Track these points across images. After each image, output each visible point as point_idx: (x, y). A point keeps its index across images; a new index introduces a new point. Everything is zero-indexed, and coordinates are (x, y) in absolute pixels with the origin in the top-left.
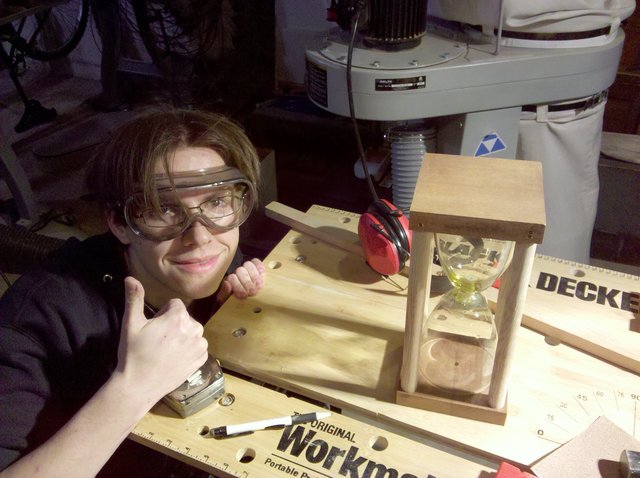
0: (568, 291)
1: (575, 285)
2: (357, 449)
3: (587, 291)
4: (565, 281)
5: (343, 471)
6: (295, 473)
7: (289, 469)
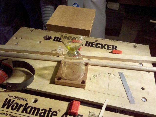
0: (93, 46)
1: (95, 44)
3: (98, 45)
5: (23, 112)
6: (7, 115)
7: (5, 114)
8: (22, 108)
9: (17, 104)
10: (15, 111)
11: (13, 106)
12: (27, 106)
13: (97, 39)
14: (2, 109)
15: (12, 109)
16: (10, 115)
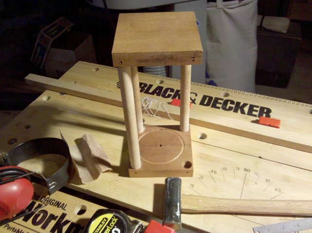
0: (218, 105)
1: (222, 102)
2: (66, 214)
3: (229, 105)
4: (217, 99)
5: (53, 231)
7: (18, 230)
8: (53, 223)
9: (45, 212)
10: (38, 228)
11: (37, 216)
12: (64, 221)
13: (227, 92)
15: (34, 223)
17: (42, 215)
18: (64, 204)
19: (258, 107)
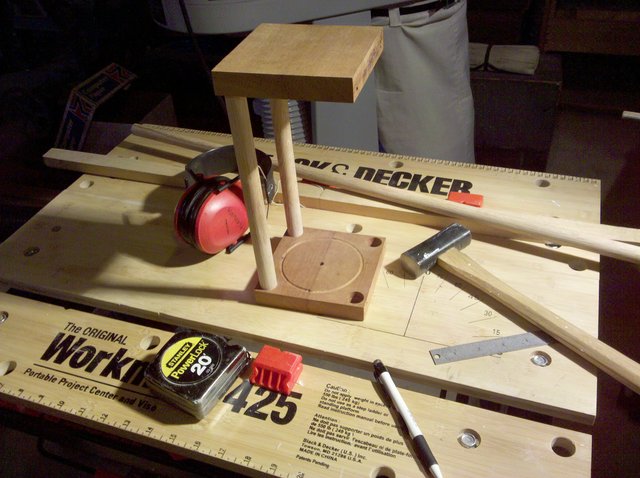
0: (383, 181)
1: (390, 175)
2: (126, 350)
3: (402, 179)
4: (381, 173)
5: (105, 373)
6: (53, 380)
7: (48, 376)
8: (104, 363)
9: (92, 349)
10: (81, 371)
11: (78, 355)
12: (122, 359)
13: (400, 161)
14: (43, 363)
15: (74, 364)
16: (64, 380)
17: (86, 353)
18: (122, 337)
19: (450, 180)
